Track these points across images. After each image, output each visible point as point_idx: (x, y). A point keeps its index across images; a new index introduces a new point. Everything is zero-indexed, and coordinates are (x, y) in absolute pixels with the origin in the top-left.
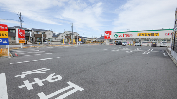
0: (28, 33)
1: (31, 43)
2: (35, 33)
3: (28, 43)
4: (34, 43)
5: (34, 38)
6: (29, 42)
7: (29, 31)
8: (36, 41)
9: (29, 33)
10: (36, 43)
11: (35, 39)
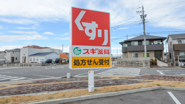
0: (159, 44)
1: (166, 65)
2: (176, 42)
3: (160, 63)
4: (172, 65)
5: (173, 53)
6: (162, 61)
7: (162, 39)
8: (177, 60)
9: (161, 43)
10: (177, 65)
11: (175, 54)
